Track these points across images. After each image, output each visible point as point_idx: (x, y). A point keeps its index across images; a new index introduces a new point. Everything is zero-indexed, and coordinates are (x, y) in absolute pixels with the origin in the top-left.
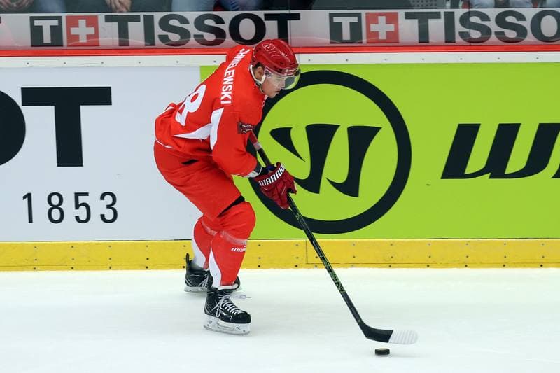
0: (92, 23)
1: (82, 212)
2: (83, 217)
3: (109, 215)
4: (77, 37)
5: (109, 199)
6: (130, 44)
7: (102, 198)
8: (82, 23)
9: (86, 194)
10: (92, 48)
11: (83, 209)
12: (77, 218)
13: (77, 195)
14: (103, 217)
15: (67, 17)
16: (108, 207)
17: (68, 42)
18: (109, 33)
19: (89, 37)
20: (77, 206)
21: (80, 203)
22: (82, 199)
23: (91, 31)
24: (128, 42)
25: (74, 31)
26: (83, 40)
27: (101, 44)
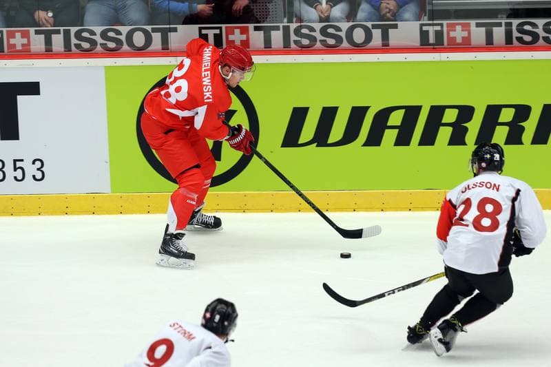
0: (25, 35)
1: (19, 174)
2: (20, 177)
3: (39, 176)
4: (14, 46)
5: (38, 164)
6: (53, 50)
7: (34, 163)
8: (18, 35)
9: (22, 160)
10: (26, 53)
11: (19, 171)
12: (15, 178)
13: (15, 161)
14: (34, 176)
15: (7, 31)
16: (38, 169)
17: (8, 49)
18: (38, 42)
19: (23, 45)
20: (15, 169)
21: (17, 166)
22: (19, 164)
23: (25, 41)
24: (52, 49)
25: (12, 41)
26: (19, 48)
27: (32, 50)
